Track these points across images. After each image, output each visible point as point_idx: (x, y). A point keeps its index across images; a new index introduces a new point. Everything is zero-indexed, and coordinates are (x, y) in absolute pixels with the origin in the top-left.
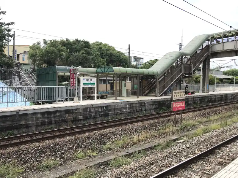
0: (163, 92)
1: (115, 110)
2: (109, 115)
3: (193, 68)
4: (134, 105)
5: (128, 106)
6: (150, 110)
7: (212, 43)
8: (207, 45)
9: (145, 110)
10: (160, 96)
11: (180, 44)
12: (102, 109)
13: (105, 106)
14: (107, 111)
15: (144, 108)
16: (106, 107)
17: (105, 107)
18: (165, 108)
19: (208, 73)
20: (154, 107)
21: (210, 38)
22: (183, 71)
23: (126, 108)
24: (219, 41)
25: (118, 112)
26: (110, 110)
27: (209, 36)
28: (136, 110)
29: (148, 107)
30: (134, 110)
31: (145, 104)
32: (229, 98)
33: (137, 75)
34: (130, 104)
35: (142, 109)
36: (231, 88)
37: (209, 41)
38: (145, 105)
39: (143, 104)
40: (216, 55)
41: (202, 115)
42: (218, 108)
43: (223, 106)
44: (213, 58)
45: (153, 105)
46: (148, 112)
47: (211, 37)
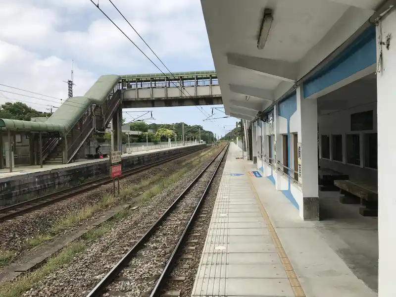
0: (72, 157)
1: (20, 186)
2: (13, 195)
3: (106, 120)
4: (45, 178)
5: (37, 180)
6: (65, 183)
7: (124, 88)
8: (118, 90)
9: (59, 184)
10: (69, 163)
11: (69, 81)
12: (3, 188)
13: (6, 182)
14: (9, 190)
15: (57, 181)
16: (8, 183)
17: (6, 184)
18: (82, 178)
19: (121, 128)
20: (69, 178)
21: (121, 81)
22: (94, 126)
23: (34, 183)
24: (131, 86)
25: (24, 190)
26: (14, 188)
27: (120, 78)
28: (48, 184)
29: (62, 179)
30: (45, 186)
31: (58, 174)
32: (146, 160)
33: (39, 131)
34: (40, 176)
35: (55, 183)
36: (143, 147)
37: (121, 84)
38: (58, 177)
39: (56, 176)
40: (129, 104)
41: (133, 182)
42: (144, 172)
43: (147, 169)
44: (126, 107)
45: (67, 175)
46: (62, 186)
47: (123, 80)
